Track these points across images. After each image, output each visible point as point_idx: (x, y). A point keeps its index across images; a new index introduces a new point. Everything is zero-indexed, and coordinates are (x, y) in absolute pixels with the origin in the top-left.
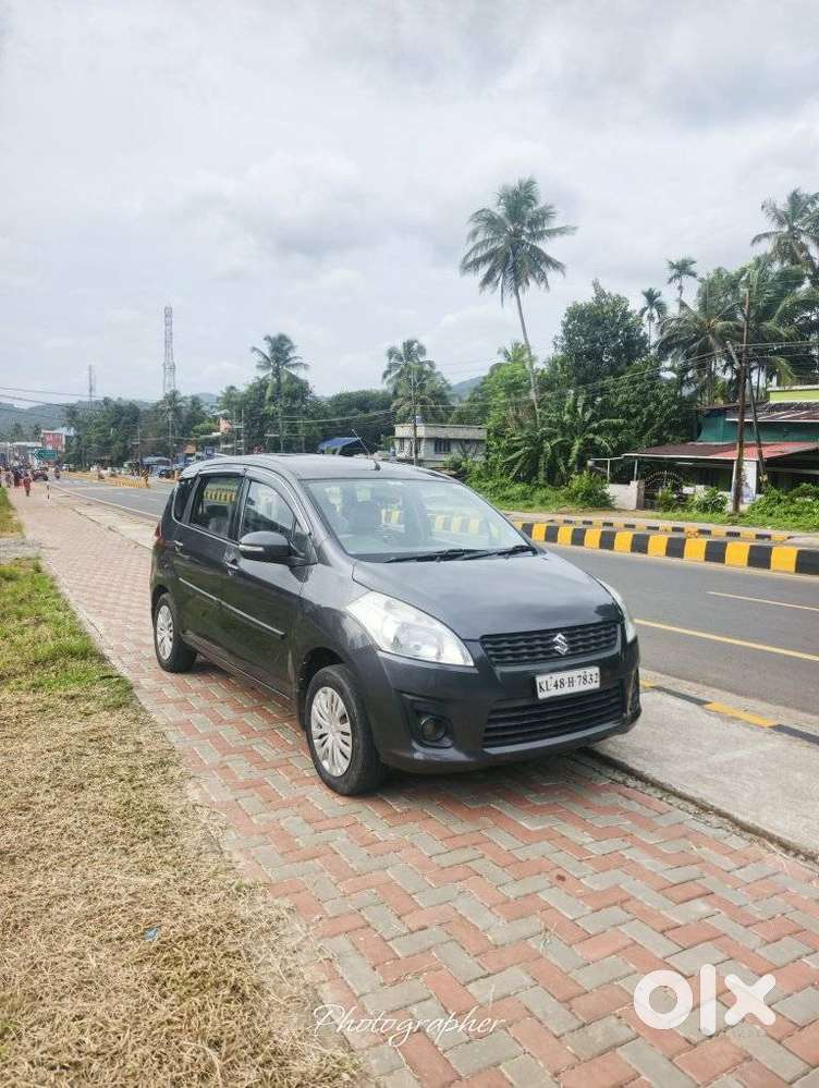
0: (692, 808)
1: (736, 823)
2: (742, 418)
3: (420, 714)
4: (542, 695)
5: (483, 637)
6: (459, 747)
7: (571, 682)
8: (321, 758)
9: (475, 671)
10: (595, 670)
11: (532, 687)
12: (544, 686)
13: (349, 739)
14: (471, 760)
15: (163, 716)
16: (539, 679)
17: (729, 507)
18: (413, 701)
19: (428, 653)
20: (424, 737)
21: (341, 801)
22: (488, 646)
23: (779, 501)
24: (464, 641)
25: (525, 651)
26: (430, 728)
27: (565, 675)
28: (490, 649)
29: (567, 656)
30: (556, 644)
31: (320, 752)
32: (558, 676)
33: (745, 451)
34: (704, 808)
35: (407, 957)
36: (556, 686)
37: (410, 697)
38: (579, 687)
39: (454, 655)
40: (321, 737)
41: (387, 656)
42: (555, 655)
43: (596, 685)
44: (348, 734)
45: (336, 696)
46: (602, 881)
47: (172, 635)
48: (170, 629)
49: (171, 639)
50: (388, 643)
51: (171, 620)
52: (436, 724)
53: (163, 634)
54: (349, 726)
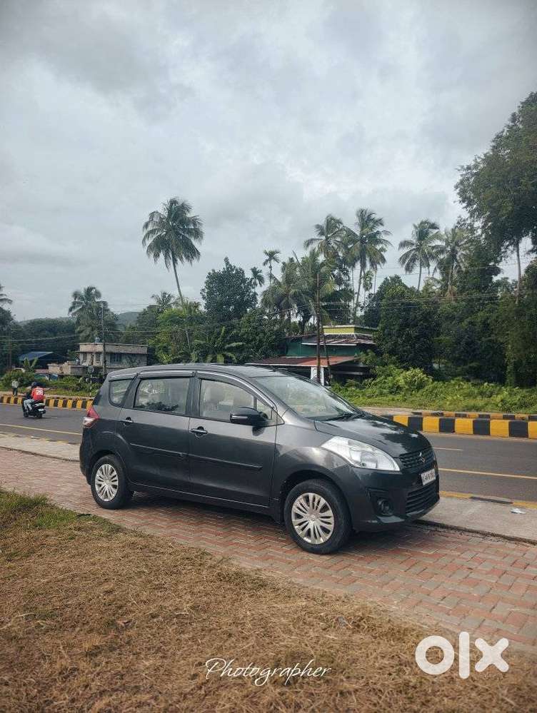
0: (479, 535)
2: (318, 343)
3: (379, 498)
5: (400, 455)
6: (396, 515)
8: (302, 537)
9: (401, 473)
11: (420, 481)
12: (423, 479)
13: (330, 520)
14: (403, 520)
16: (422, 475)
18: (375, 492)
19: (371, 466)
20: (382, 511)
22: (403, 460)
24: (394, 458)
26: (383, 505)
29: (425, 463)
30: (421, 458)
31: (301, 533)
32: (425, 474)
36: (426, 479)
37: (373, 490)
38: (431, 479)
39: (389, 465)
40: (301, 524)
44: (330, 517)
45: (318, 497)
46: (487, 567)
47: (117, 483)
48: (114, 479)
49: (115, 487)
50: (357, 462)
51: (115, 473)
52: (386, 503)
53: (103, 484)
54: (330, 513)
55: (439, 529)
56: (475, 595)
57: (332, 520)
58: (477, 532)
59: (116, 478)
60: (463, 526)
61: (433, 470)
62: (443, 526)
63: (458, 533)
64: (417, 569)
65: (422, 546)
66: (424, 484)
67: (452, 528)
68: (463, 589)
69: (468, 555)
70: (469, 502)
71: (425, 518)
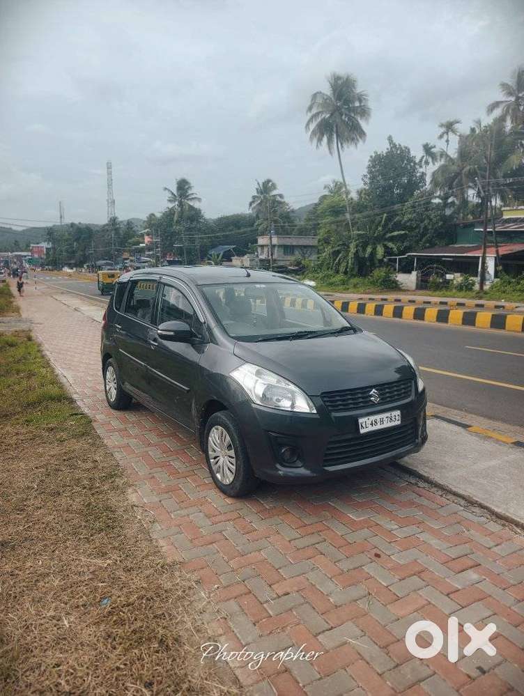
1: (493, 513)
2: (485, 229)
3: (281, 445)
4: (362, 431)
5: (322, 393)
6: (306, 467)
7: (382, 421)
8: (215, 472)
9: (318, 416)
10: (398, 413)
11: (356, 427)
12: (364, 425)
13: (233, 461)
14: (315, 475)
15: (112, 441)
16: (361, 421)
17: (477, 287)
18: (277, 437)
19: (286, 404)
20: (284, 461)
21: (229, 501)
22: (325, 399)
23: (510, 283)
24: (310, 396)
25: (350, 401)
26: (288, 454)
27: (378, 417)
28: (327, 401)
29: (379, 404)
30: (371, 396)
31: (215, 468)
32: (372, 418)
33: (488, 250)
34: (470, 502)
35: (277, 615)
36: (372, 424)
37: (273, 434)
38: (387, 425)
40: (215, 458)
41: (258, 407)
42: (371, 403)
43: (399, 423)
44: (233, 458)
45: (225, 432)
46: (405, 557)
47: (116, 386)
49: (115, 389)
51: (115, 376)
52: (292, 451)
53: (110, 385)
54: (233, 453)
55: (421, 484)
56: (332, 600)
59: (115, 381)
66: (364, 431)
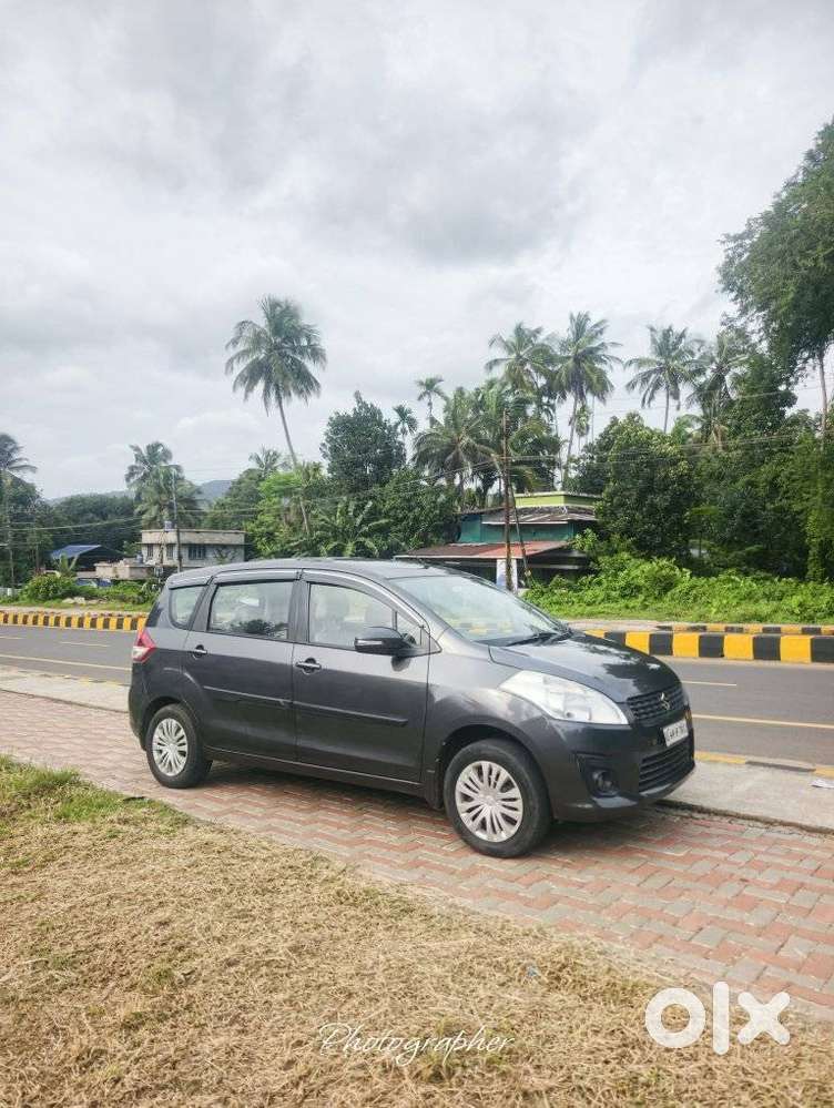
0: (759, 824)
2: (508, 519)
3: (594, 769)
5: (629, 699)
6: (621, 795)
7: (677, 732)
8: (473, 831)
9: (629, 728)
11: (662, 739)
12: (668, 737)
13: (516, 804)
14: (634, 803)
16: (665, 730)
18: (587, 759)
20: (599, 789)
22: (633, 706)
24: (617, 703)
26: (600, 779)
27: (674, 727)
28: (635, 709)
29: (671, 711)
30: (662, 702)
31: (471, 825)
32: (670, 728)
34: (769, 823)
36: (672, 736)
37: (584, 756)
38: (680, 736)
39: (610, 715)
40: (471, 810)
41: (559, 723)
44: (514, 800)
45: (496, 768)
46: (770, 877)
47: (185, 748)
48: (181, 742)
49: (182, 753)
50: (558, 712)
51: (182, 732)
52: (605, 776)
53: (165, 750)
54: (515, 792)
55: (696, 815)
56: (751, 924)
57: (519, 804)
58: (756, 819)
59: (185, 740)
60: (734, 809)
61: (684, 722)
62: (701, 810)
63: (725, 820)
64: (657, 881)
65: (666, 842)
66: (668, 744)
67: (717, 813)
68: (733, 914)
69: (740, 858)
70: (745, 769)
71: (673, 796)
